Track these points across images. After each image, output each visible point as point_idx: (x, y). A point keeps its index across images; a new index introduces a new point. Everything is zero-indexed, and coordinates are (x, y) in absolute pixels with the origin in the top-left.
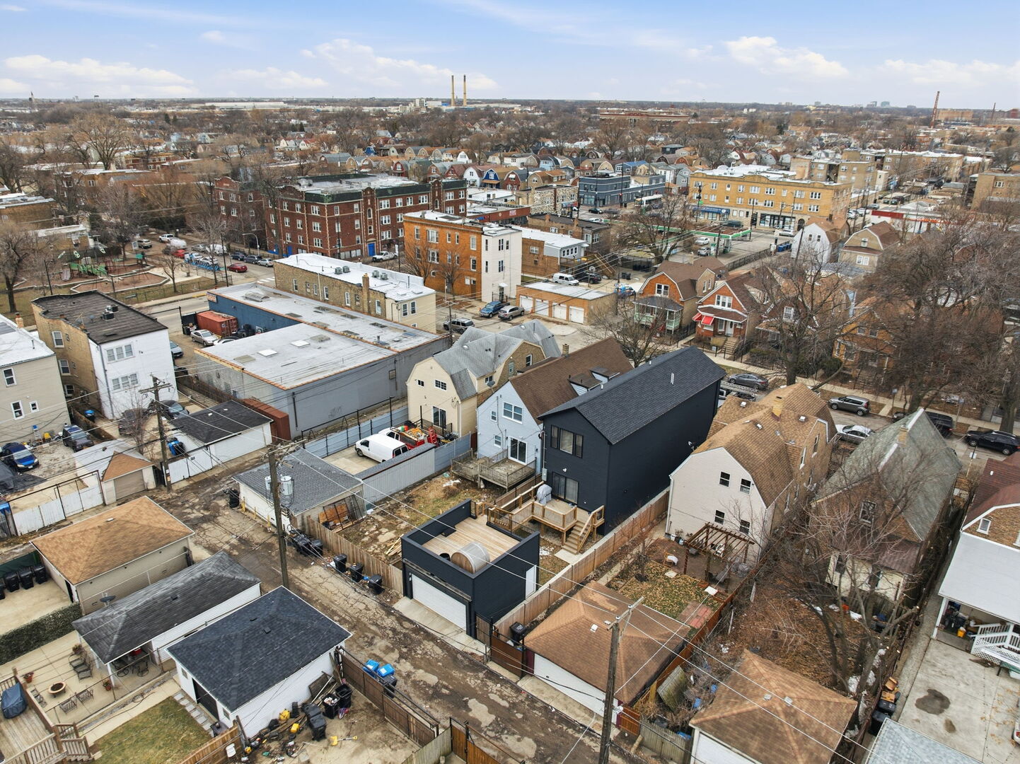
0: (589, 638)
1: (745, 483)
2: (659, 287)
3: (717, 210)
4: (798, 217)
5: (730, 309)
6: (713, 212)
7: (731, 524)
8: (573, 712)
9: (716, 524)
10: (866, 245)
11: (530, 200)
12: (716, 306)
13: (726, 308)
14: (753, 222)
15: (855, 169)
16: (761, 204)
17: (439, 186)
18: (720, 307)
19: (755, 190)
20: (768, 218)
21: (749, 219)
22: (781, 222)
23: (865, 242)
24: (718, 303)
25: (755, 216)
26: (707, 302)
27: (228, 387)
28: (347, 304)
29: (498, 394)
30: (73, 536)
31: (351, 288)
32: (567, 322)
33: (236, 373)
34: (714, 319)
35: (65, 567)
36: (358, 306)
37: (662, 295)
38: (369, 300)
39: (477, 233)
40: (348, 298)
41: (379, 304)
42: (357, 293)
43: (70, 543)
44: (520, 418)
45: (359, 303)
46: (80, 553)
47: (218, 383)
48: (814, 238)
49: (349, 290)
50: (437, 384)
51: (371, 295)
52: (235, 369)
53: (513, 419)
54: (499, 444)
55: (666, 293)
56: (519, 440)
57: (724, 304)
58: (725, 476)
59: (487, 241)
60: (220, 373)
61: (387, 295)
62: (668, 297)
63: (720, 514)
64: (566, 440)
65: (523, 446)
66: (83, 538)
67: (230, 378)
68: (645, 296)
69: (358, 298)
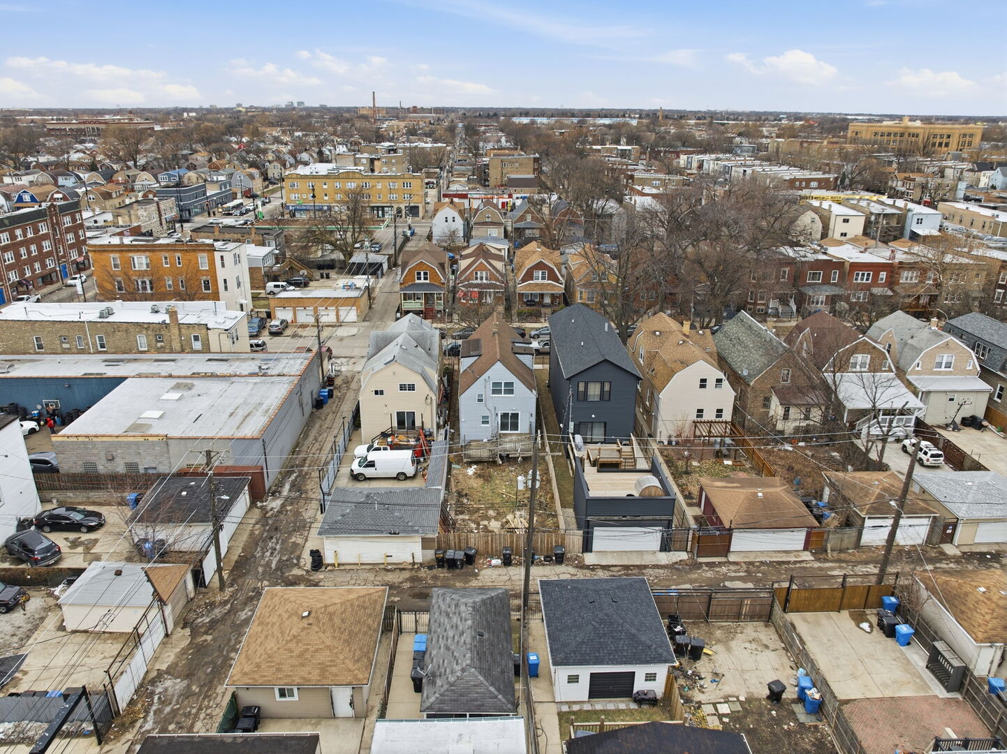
0: (763, 502)
1: (719, 381)
2: (419, 274)
4: (396, 206)
5: (488, 282)
6: (315, 210)
7: (709, 415)
8: (776, 557)
9: (699, 419)
10: (490, 220)
11: (133, 217)
12: (475, 281)
13: (484, 281)
15: (394, 161)
17: (55, 210)
18: (479, 281)
19: (352, 186)
22: (380, 212)
23: (488, 217)
24: (477, 278)
26: (466, 280)
27: (132, 466)
28: (140, 349)
29: (485, 376)
30: (286, 650)
31: (147, 329)
32: (339, 324)
33: (153, 444)
34: (480, 292)
35: (326, 678)
36: (162, 347)
37: (422, 281)
38: (181, 337)
39: (208, 250)
40: (142, 341)
41: (196, 338)
42: (158, 333)
43: (292, 657)
44: (511, 392)
45: (162, 344)
46: (324, 657)
47: (109, 468)
48: (450, 220)
49: (145, 332)
50: (402, 387)
51: (183, 331)
52: (150, 439)
53: (503, 395)
54: (487, 422)
55: (426, 279)
56: (510, 412)
57: (482, 278)
58: (703, 380)
59: (222, 257)
60: (114, 454)
61: (209, 326)
62: (428, 281)
63: (700, 411)
64: (594, 390)
65: (515, 416)
66: (304, 645)
67: (139, 453)
68: (407, 285)
69: (159, 338)
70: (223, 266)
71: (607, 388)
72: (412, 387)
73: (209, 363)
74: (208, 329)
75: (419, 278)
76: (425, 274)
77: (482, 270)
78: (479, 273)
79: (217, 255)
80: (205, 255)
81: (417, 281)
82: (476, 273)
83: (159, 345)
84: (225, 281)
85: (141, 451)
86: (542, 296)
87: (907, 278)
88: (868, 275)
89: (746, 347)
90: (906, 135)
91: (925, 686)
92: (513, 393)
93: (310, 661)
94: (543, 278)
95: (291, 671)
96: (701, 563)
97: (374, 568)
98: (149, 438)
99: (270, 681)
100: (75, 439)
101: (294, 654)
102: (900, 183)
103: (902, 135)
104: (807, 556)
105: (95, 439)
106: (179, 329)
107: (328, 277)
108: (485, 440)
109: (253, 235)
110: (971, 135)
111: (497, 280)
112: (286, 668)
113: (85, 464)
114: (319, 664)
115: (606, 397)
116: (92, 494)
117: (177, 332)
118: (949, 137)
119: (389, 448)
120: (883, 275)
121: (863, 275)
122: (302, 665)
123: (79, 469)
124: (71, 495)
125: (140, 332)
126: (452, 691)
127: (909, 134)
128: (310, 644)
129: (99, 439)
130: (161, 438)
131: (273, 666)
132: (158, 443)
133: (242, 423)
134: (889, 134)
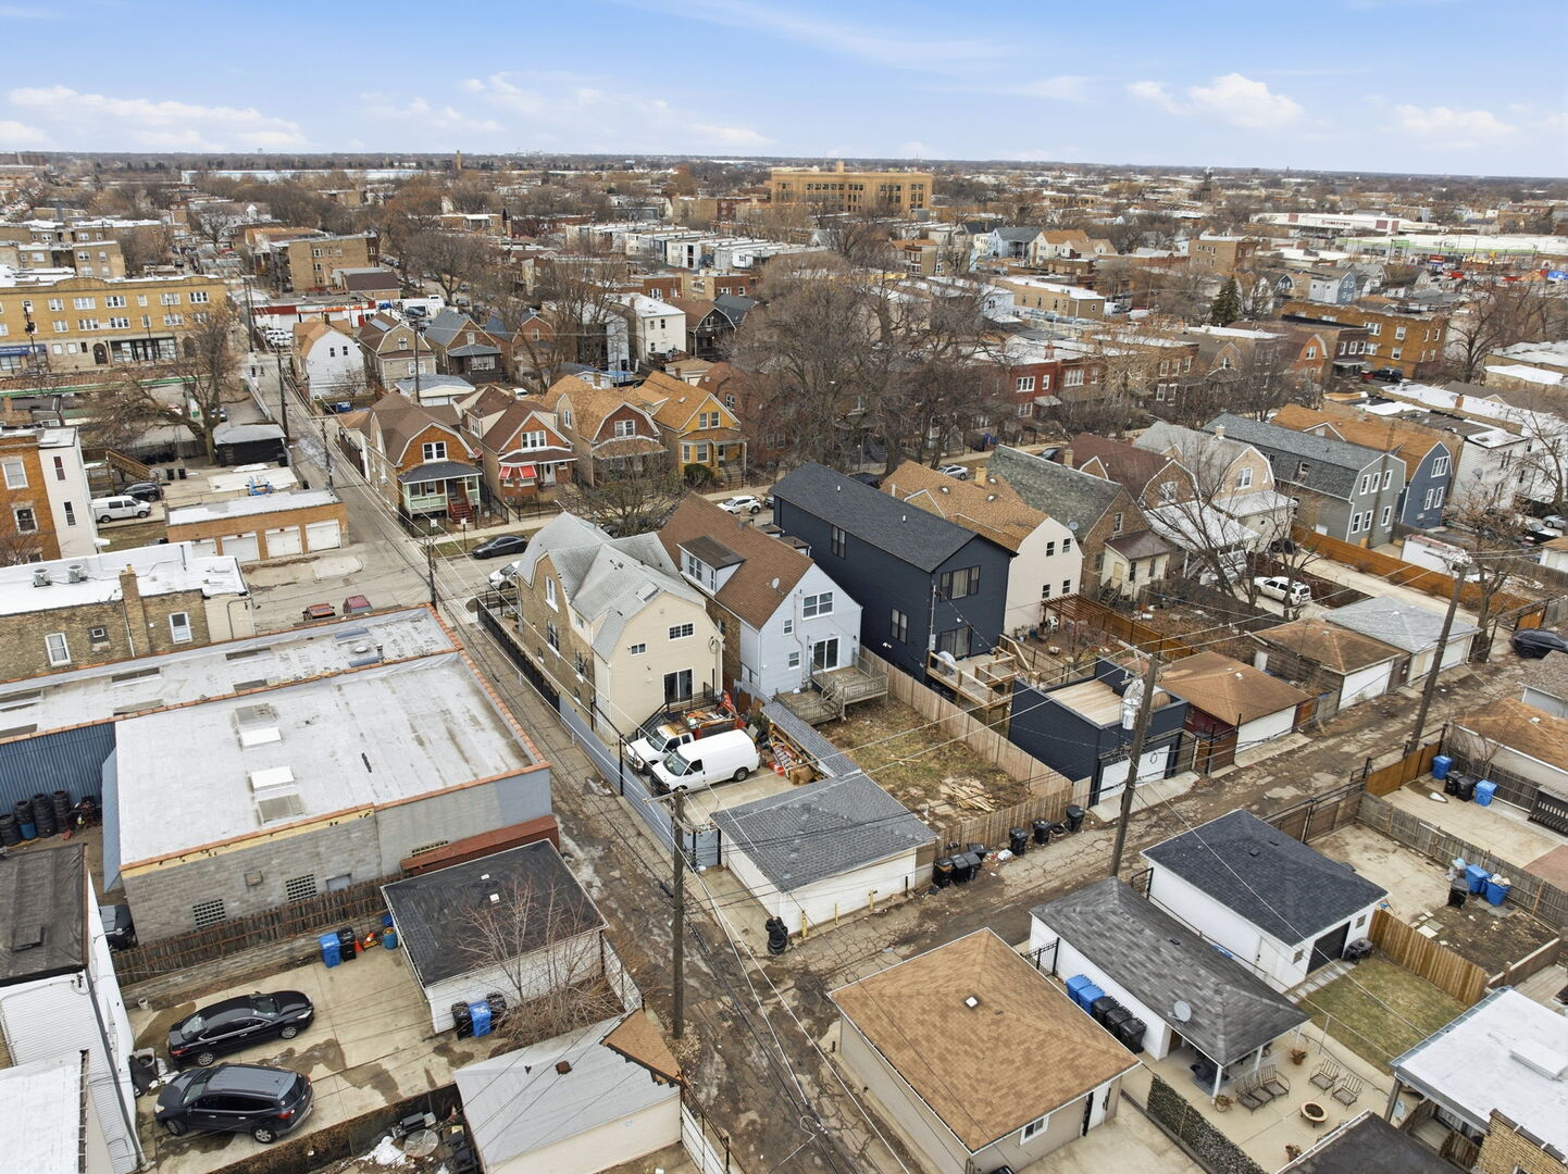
0: (1247, 684)
1: (1067, 541)
2: (429, 447)
3: (18, 351)
5: (545, 448)
6: (9, 356)
7: (1056, 592)
8: (1277, 749)
9: (1046, 600)
10: (405, 347)
12: (524, 450)
13: (539, 448)
14: (100, 359)
16: (105, 326)
18: (529, 449)
19: (85, 304)
20: (126, 346)
21: (91, 354)
22: (150, 350)
23: (402, 342)
24: (525, 445)
25: (98, 348)
26: (509, 449)
27: (300, 886)
28: (54, 664)
29: (795, 590)
30: (1002, 1063)
31: (69, 620)
32: (308, 557)
33: (348, 829)
34: (537, 467)
35: (1088, 1077)
36: (105, 651)
37: (435, 459)
38: (147, 624)
39: (25, 449)
40: (56, 646)
41: (179, 621)
42: (96, 623)
43: (1018, 1069)
44: (827, 608)
45: (106, 644)
46: (1055, 1051)
47: (252, 900)
48: (339, 352)
49: (64, 627)
50: (674, 633)
51: (152, 611)
52: (342, 820)
53: (818, 615)
54: (796, 663)
55: (440, 455)
56: (827, 640)
57: (534, 443)
58: (1050, 545)
59: (58, 461)
60: (264, 869)
61: (207, 592)
62: (445, 459)
63: (1046, 588)
64: (960, 582)
65: (833, 644)
66: (1019, 1044)
67: (318, 854)
68: (409, 469)
69: (98, 633)
70: (61, 476)
71: (975, 576)
72: (688, 629)
73: (234, 662)
74: (205, 598)
75: (429, 456)
76: (440, 446)
77: (533, 430)
78: (529, 435)
79: (46, 458)
80: (19, 458)
81: (426, 461)
82: (525, 436)
83: (97, 647)
84: (68, 506)
85: (322, 850)
86: (630, 461)
87: (1073, 379)
88: (1031, 381)
89: (1042, 493)
90: (847, 187)
91: (1547, 842)
92: (830, 610)
93: (1047, 1064)
94: (629, 432)
95: (1036, 1088)
96: (1218, 779)
97: (858, 918)
98: (340, 820)
99: (1022, 1116)
100: (178, 862)
101: (1018, 1064)
102: (900, 254)
103: (842, 187)
104: (1302, 740)
105: (222, 851)
106: (144, 607)
107: (183, 476)
108: (797, 691)
109: (9, 411)
110: (921, 187)
111: (560, 443)
112: (1025, 1088)
113: (197, 909)
114: (1060, 1061)
115: (973, 590)
116: (225, 963)
117: (141, 613)
118: (899, 188)
119: (691, 736)
120: (1047, 379)
121: (1025, 381)
122: (1042, 1073)
123: (186, 922)
124: (179, 979)
125: (54, 629)
126: (1231, 1023)
127: (851, 186)
128: (1025, 1041)
129: (233, 848)
130: (363, 813)
131: (1007, 1094)
132: (356, 825)
133: (461, 752)
134: (826, 187)
